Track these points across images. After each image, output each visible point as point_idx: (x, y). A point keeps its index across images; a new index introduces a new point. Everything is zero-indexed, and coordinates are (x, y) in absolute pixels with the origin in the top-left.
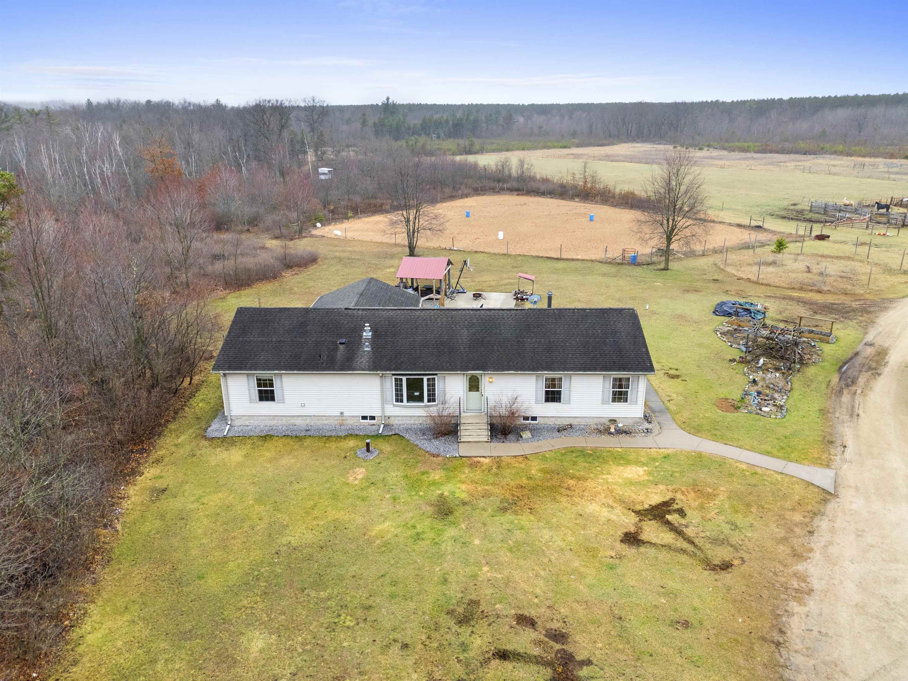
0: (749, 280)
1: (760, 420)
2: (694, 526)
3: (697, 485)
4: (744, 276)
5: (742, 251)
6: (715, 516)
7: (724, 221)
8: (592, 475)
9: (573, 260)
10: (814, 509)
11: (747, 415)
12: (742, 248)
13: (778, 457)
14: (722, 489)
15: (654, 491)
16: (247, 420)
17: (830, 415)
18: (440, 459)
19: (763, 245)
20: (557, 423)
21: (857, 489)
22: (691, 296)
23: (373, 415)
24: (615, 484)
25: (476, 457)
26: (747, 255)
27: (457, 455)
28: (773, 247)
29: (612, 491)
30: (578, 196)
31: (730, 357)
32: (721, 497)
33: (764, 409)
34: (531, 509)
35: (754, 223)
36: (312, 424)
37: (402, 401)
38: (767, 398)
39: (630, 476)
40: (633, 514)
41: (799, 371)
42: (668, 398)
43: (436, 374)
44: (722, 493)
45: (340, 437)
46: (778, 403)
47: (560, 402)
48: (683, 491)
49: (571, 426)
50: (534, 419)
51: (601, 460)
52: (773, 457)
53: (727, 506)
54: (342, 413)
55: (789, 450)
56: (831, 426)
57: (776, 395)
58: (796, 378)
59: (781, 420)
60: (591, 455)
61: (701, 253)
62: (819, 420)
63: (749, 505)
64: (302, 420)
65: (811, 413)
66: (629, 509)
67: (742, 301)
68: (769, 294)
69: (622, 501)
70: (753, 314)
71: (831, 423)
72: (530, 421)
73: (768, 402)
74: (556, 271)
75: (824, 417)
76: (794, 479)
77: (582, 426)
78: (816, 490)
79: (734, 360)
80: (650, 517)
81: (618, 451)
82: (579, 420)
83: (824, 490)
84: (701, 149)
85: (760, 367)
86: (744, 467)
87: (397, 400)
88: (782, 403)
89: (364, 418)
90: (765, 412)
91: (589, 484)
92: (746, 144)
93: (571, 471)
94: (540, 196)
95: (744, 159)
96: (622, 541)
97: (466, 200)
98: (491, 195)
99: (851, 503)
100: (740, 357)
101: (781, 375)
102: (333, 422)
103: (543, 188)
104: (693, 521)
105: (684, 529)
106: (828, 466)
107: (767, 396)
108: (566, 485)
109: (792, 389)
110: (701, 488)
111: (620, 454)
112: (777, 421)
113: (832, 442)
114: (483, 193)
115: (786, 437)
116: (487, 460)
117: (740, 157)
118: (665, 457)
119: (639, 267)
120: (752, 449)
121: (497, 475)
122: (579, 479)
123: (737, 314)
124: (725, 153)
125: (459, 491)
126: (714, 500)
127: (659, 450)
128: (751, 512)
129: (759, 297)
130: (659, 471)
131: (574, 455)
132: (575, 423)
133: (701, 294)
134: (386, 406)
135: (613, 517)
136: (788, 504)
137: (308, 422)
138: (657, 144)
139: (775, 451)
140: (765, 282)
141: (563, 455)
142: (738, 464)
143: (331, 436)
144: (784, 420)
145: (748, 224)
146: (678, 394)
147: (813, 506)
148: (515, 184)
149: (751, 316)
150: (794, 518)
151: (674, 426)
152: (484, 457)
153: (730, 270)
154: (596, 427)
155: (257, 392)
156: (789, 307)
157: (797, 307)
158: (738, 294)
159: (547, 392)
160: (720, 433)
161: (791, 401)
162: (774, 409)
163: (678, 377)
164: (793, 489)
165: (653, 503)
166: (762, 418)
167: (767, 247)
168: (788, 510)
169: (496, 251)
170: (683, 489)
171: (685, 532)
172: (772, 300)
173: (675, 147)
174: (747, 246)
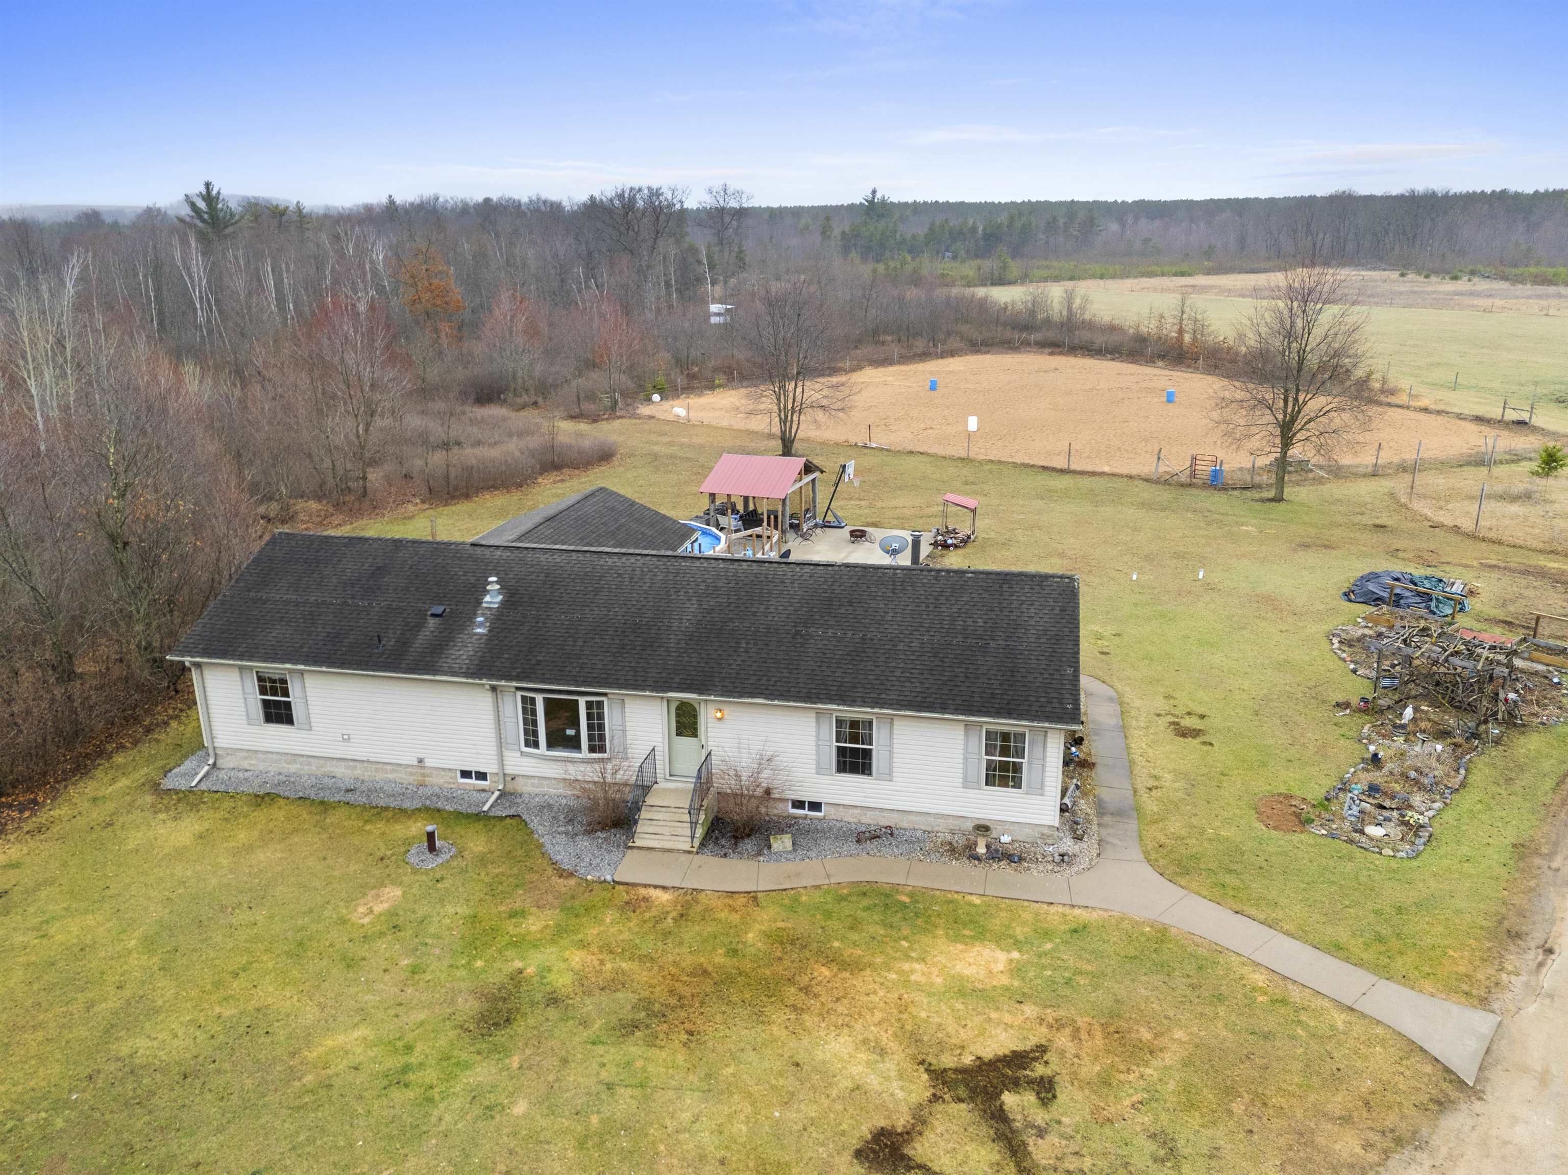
0: (1456, 529)
1: (1351, 859)
2: (1062, 1136)
3: (1119, 1016)
4: (1448, 521)
5: (1465, 468)
6: (1128, 1113)
7: (1448, 409)
8: (879, 960)
9: (1093, 474)
10: (1403, 1128)
11: (1322, 841)
12: (1469, 464)
13: (1360, 964)
14: (1179, 1034)
15: (1007, 1018)
16: (246, 758)
17: (1537, 861)
18: (572, 882)
19: (1516, 458)
20: (865, 820)
21: (1544, 1079)
22: (1310, 558)
23: (482, 770)
24: (919, 987)
25: (646, 886)
26: (1471, 480)
27: (609, 878)
28: (1534, 466)
29: (903, 1008)
30: (1162, 357)
31: (1340, 698)
32: (1168, 1058)
33: (1372, 830)
34: (691, 1033)
35: (1511, 415)
36: (366, 778)
37: (536, 745)
38: (1387, 803)
39: (967, 972)
40: (925, 1077)
41: (1497, 742)
42: (1151, 783)
43: (605, 695)
44: (1174, 1047)
45: (402, 811)
46: (1412, 816)
47: (870, 774)
48: (1078, 1030)
49: (890, 832)
50: (815, 806)
51: (920, 922)
52: (1347, 960)
53: (1172, 1085)
54: (421, 761)
55: (1394, 943)
56: (1531, 890)
57: (1417, 799)
58: (1485, 758)
59: (1406, 863)
60: (905, 906)
61: (1370, 469)
62: (1503, 871)
63: (1230, 1091)
64: (348, 768)
65: (1490, 851)
66: (922, 1062)
67: (1418, 572)
68: (1493, 562)
69: (915, 1039)
70: (1433, 604)
71: (1532, 883)
72: (806, 812)
73: (1386, 813)
74: (1048, 494)
75: (1521, 864)
76: (1379, 1030)
77: (919, 834)
78: (1428, 1069)
79: (1346, 705)
80: (962, 1092)
81: (971, 904)
82: (913, 818)
83: (1447, 1070)
84: (1455, 278)
85: (1403, 727)
86: (1259, 979)
87: (527, 744)
88: (1423, 820)
89: (466, 774)
90: (1371, 839)
91: (862, 982)
92: (1551, 271)
93: (836, 944)
94: (1092, 356)
95: (1540, 297)
96: (858, 1154)
97: (950, 360)
98: (1002, 353)
99: (1515, 1120)
100: (1363, 699)
101: (1449, 749)
102: (405, 778)
103: (1100, 340)
104: (1066, 1120)
105: (1031, 1141)
106: (1484, 1003)
107: (1393, 798)
108: (804, 980)
109: (1463, 785)
110: (1124, 1025)
111: (973, 911)
112: (1394, 864)
113: (1518, 936)
114: (986, 349)
115: (1400, 910)
116: (665, 897)
117: (1529, 293)
118: (1075, 931)
119: (1221, 493)
120: (1300, 935)
121: (667, 934)
122: (844, 965)
123: (1397, 601)
124: (1503, 285)
125: (563, 966)
126: (1147, 1064)
127: (1067, 910)
128: (1230, 1113)
129: (1466, 566)
130: (1044, 968)
131: (865, 902)
132: (905, 825)
133: (1334, 552)
134: (506, 753)
135: (873, 1081)
136: (1337, 1102)
137: (358, 772)
138: (1370, 270)
139: (1355, 946)
140: (1492, 535)
141: (841, 899)
142: (1246, 970)
143: (386, 809)
144: (1415, 863)
145: (1499, 418)
146: (1178, 774)
147: (1403, 1117)
148: (1051, 335)
149: (1428, 608)
150: (1337, 1147)
151: (1136, 853)
152: (664, 888)
153: (1418, 506)
154: (949, 837)
155: (260, 705)
156: (1530, 593)
157: (1551, 593)
158: (1420, 560)
159: (841, 751)
160: (1238, 883)
161: (1449, 816)
162: (1396, 832)
163: (1195, 733)
164: (1365, 1058)
165: (988, 1054)
166: (1358, 852)
167: (1524, 463)
168: (1332, 1119)
169: (949, 451)
170: (1081, 1022)
171: (1031, 1148)
172: (1495, 575)
173: (1402, 275)
174: (1479, 461)
